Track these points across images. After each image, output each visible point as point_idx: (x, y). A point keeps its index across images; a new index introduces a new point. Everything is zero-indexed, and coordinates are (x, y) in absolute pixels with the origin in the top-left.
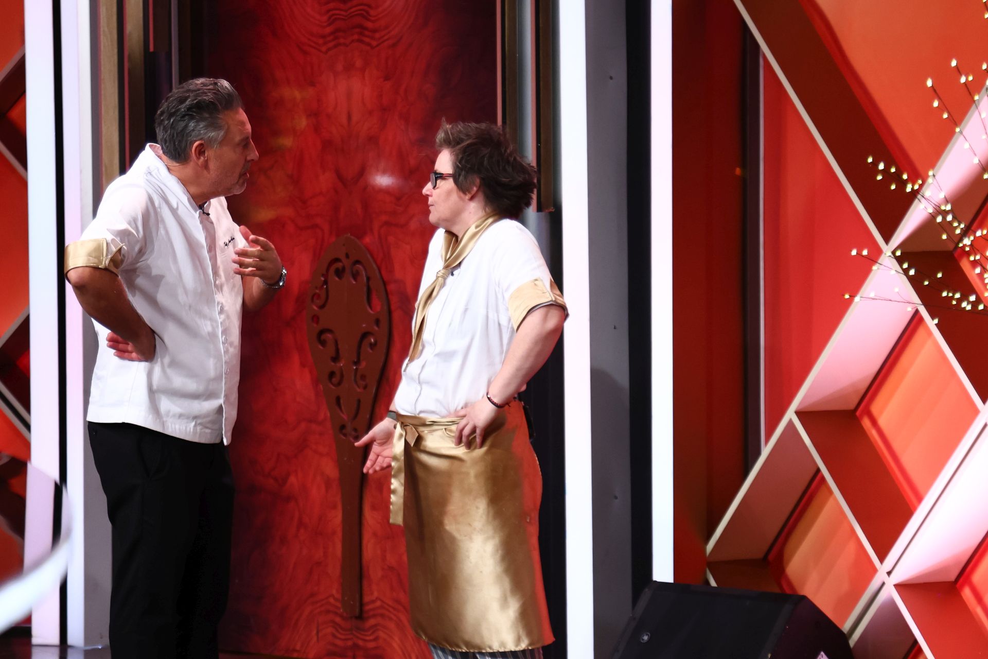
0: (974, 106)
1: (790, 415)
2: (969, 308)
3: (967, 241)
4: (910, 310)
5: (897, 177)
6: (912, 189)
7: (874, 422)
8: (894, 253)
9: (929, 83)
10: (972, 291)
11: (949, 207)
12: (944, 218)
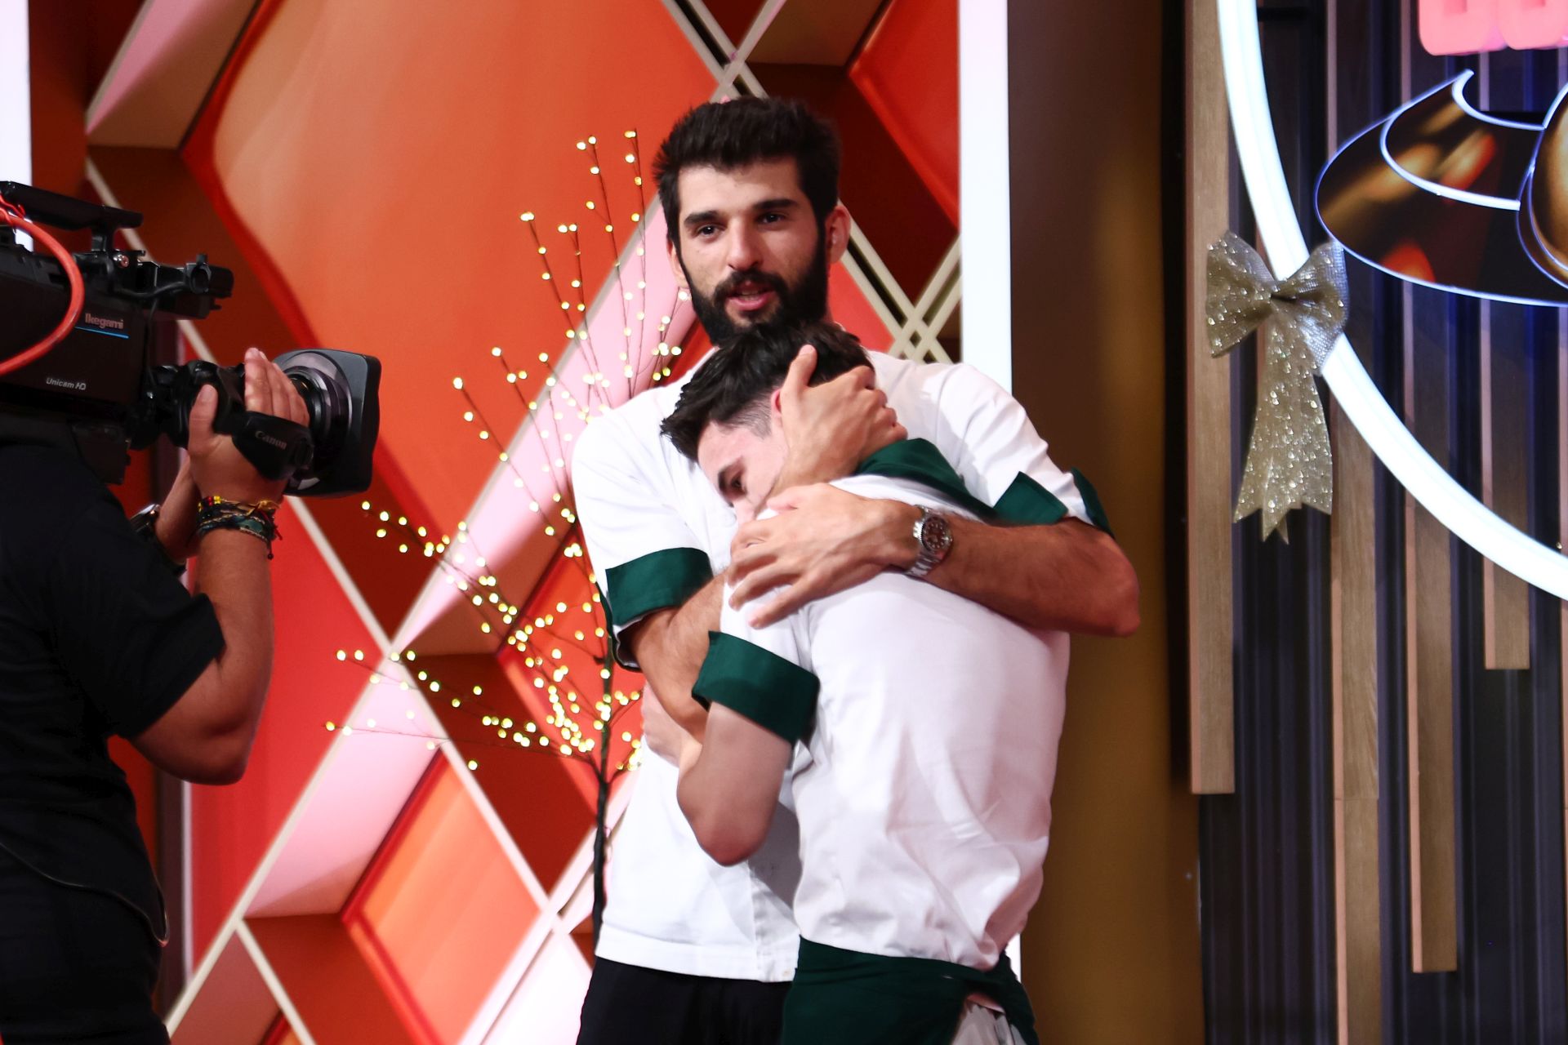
0: (527, 419)
1: (235, 923)
2: (525, 742)
3: (522, 636)
4: (431, 747)
5: (409, 534)
6: (435, 552)
7: (369, 931)
8: (403, 656)
9: (458, 383)
10: (529, 717)
11: (491, 581)
12: (486, 599)
